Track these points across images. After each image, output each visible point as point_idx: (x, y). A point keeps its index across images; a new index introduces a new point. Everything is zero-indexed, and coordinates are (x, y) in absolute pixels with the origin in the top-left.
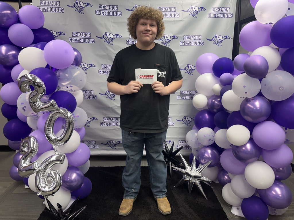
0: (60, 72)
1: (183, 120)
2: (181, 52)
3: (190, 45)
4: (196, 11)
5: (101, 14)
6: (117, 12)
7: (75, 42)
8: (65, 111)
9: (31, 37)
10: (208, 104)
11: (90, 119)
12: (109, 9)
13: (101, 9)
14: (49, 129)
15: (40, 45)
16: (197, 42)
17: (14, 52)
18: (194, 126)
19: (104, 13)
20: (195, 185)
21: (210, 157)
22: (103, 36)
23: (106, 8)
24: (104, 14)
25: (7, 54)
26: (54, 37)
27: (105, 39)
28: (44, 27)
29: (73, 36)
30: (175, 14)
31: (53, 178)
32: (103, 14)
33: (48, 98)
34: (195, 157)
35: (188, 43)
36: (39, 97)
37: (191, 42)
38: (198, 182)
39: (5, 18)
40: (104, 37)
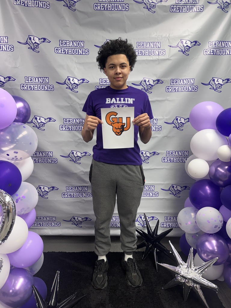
1: (170, 190)
2: (167, 100)
3: (179, 91)
4: (187, 46)
5: (62, 53)
6: (83, 50)
8: (1, 193)
10: (210, 173)
11: (49, 188)
12: (72, 46)
13: (62, 45)
16: (189, 87)
19: (66, 51)
23: (68, 45)
24: (67, 53)
26: (2, 83)
27: (68, 85)
29: (26, 82)
30: (160, 50)
32: (64, 53)
34: (192, 249)
35: (177, 89)
37: (181, 87)
40: (66, 83)
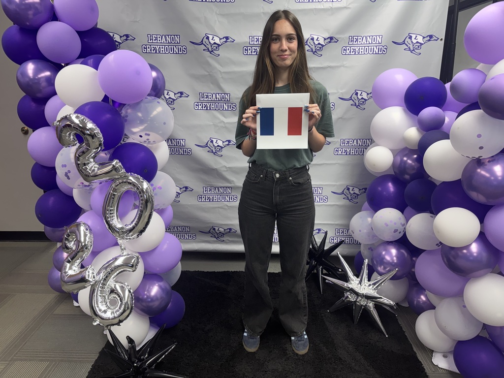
0: (128, 109)
1: (345, 193)
2: (343, 66)
7: (152, 52)
8: (137, 179)
9: (77, 45)
10: (394, 165)
11: (180, 189)
14: (111, 211)
15: (92, 60)
16: (375, 47)
17: (48, 73)
18: (366, 204)
20: (366, 311)
21: (395, 261)
22: (202, 41)
25: (37, 78)
26: (117, 43)
27: (206, 46)
28: (98, 27)
29: (149, 41)
31: (119, 297)
33: (108, 156)
34: (366, 261)
35: (357, 50)
36: (92, 156)
37: (363, 48)
38: (371, 305)
39: (31, 13)
40: (204, 43)
